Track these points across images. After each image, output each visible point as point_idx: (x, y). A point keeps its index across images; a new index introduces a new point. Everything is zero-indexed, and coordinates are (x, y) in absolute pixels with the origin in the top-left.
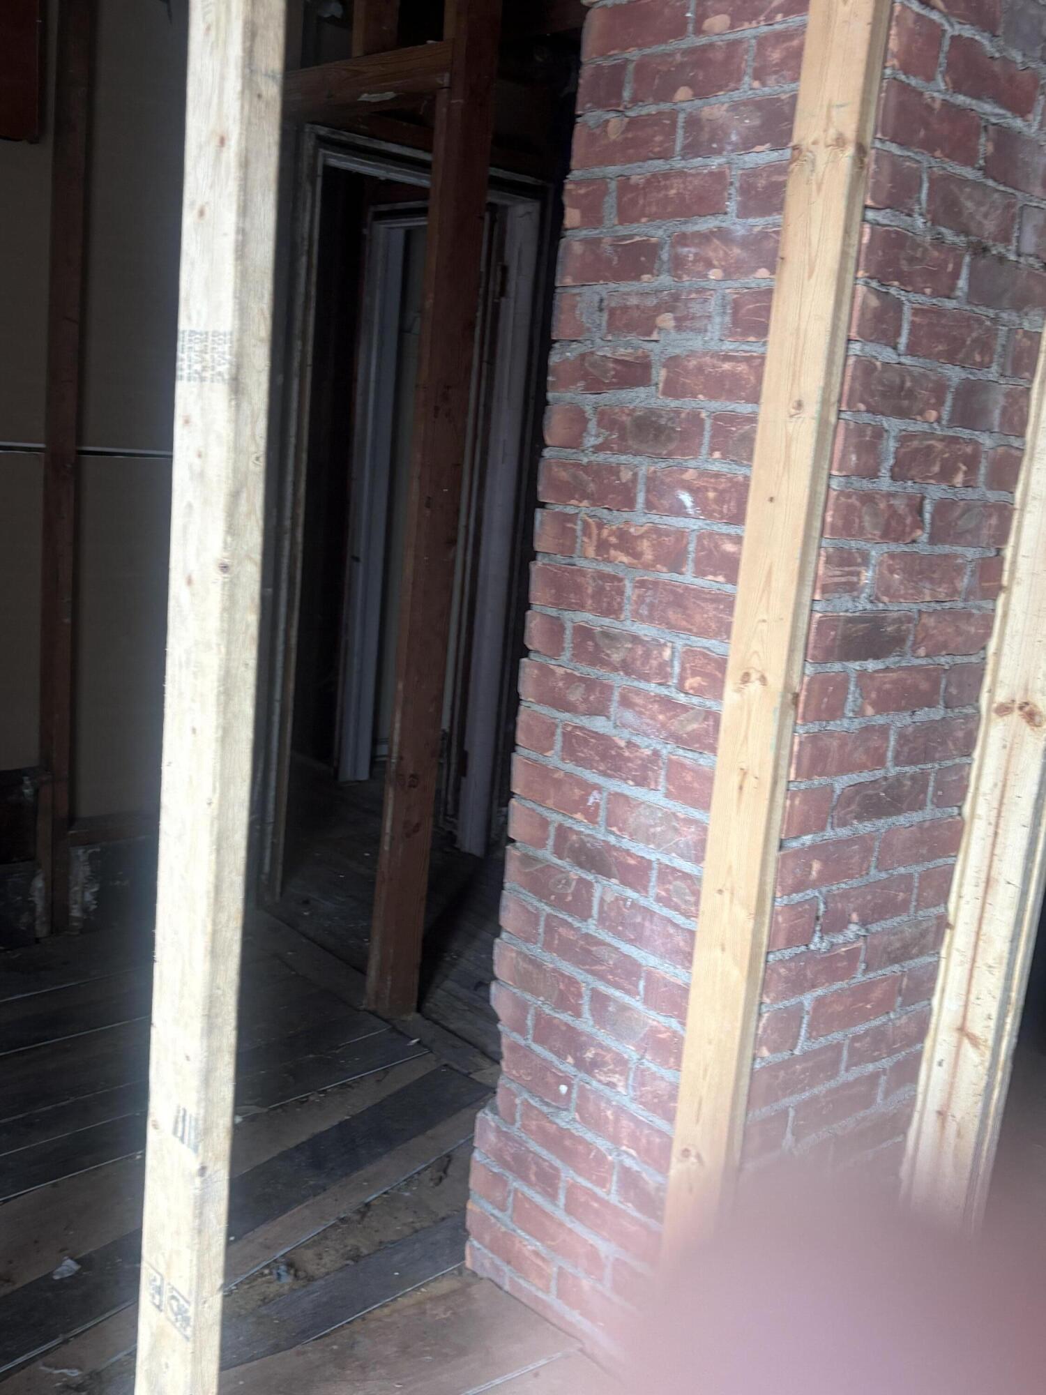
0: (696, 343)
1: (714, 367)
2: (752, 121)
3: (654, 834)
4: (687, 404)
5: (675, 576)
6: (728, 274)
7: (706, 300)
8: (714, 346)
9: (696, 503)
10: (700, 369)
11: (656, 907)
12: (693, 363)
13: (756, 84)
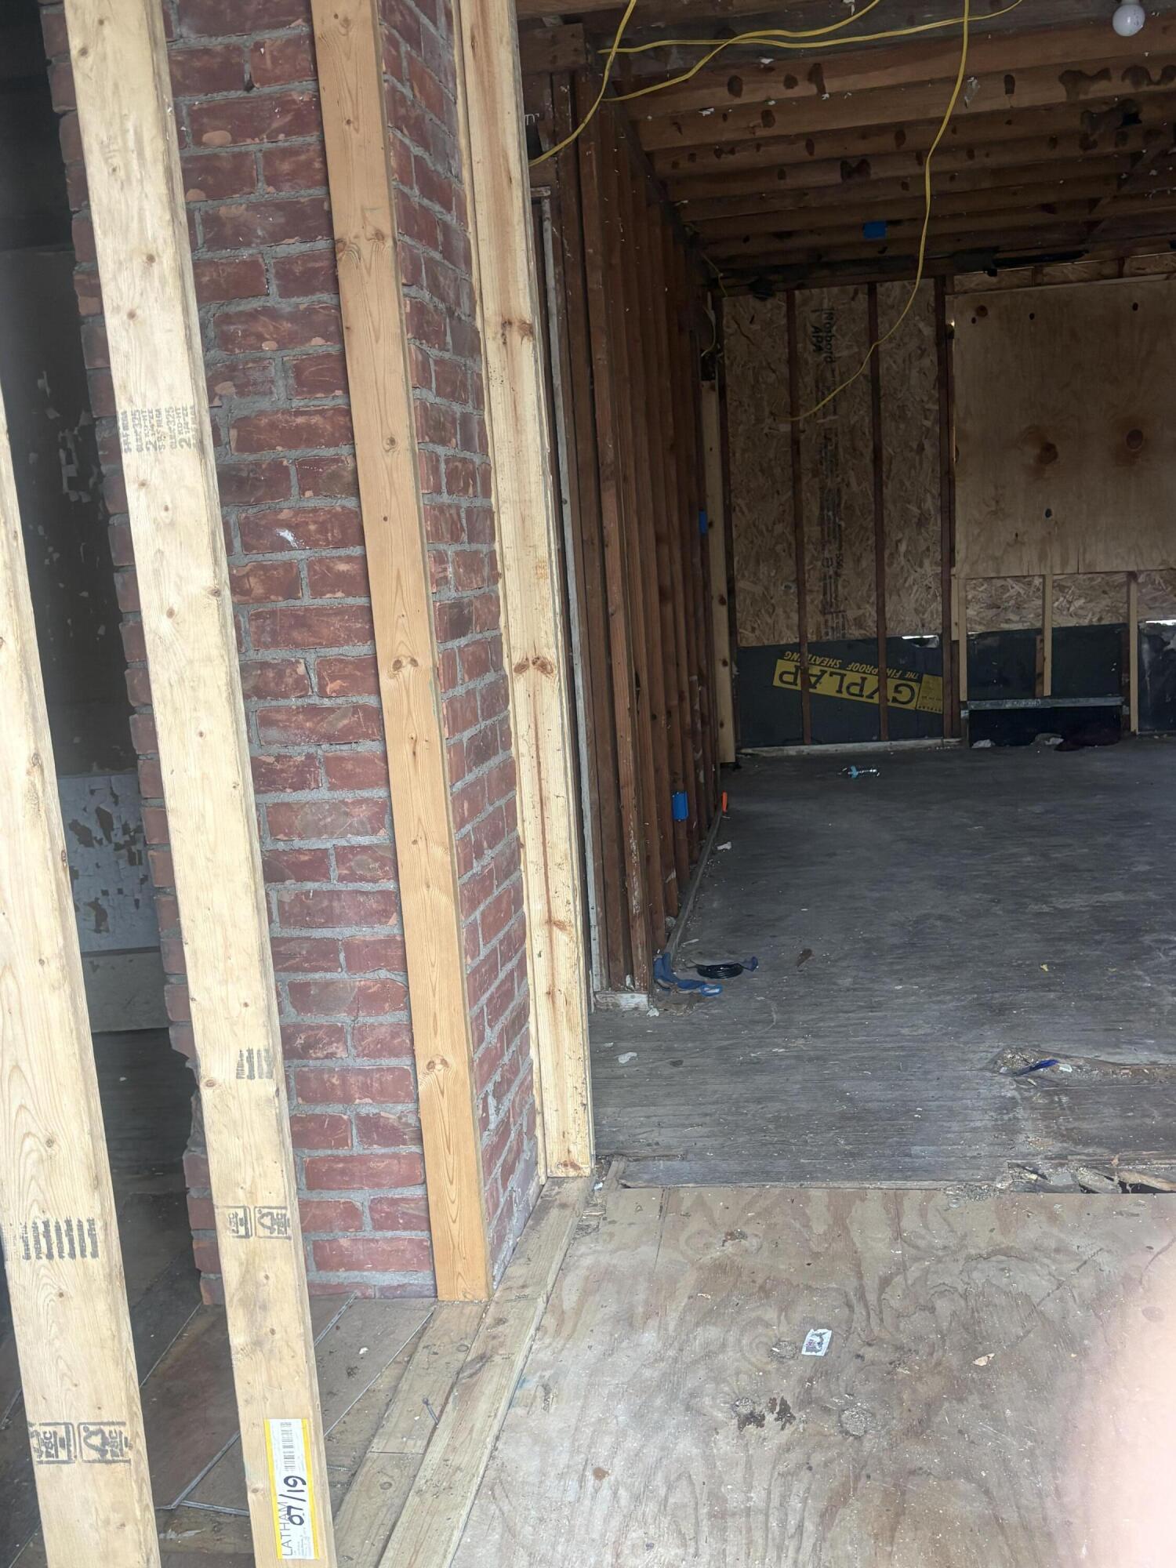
0: (264, 404)
1: (287, 422)
2: (277, 219)
3: (325, 826)
4: (266, 456)
5: (292, 602)
6: (282, 345)
7: (265, 368)
8: (282, 404)
9: (296, 537)
10: (273, 426)
11: (341, 887)
12: (264, 421)
13: (271, 189)
